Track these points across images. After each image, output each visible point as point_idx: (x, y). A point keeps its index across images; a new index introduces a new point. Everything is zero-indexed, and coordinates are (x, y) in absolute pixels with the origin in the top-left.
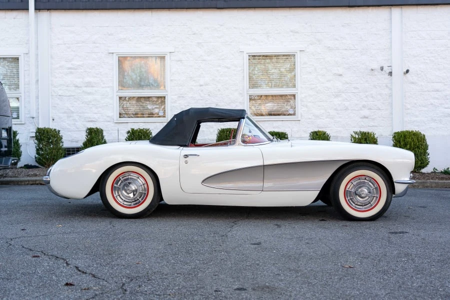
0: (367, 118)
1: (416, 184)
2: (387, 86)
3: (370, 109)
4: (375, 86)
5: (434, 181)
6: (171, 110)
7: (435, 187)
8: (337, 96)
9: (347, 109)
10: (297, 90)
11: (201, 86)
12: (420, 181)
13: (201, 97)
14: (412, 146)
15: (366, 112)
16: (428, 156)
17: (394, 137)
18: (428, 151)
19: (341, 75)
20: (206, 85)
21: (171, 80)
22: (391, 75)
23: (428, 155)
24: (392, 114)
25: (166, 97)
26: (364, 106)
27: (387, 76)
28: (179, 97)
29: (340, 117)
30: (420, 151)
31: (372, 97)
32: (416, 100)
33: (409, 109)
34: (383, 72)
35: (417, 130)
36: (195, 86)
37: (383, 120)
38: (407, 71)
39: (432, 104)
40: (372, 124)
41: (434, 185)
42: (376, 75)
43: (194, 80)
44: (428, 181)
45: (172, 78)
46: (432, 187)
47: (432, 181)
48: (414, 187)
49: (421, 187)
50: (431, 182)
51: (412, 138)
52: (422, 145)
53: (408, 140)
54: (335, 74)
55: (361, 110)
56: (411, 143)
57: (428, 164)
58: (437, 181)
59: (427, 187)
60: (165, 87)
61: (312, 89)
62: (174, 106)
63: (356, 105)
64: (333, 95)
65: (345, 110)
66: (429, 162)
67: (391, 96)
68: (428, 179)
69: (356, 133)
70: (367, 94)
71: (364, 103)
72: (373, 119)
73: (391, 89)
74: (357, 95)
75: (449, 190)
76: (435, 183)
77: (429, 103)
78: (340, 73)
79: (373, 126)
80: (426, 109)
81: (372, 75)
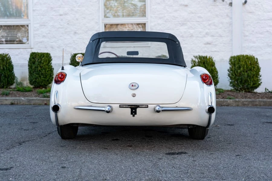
0: (210, 44)
1: (246, 103)
2: (227, 15)
3: (213, 36)
4: (217, 16)
5: (263, 100)
6: (34, 37)
7: (264, 105)
8: (183, 25)
9: (192, 36)
10: (148, 19)
11: (61, 15)
12: (250, 100)
13: (61, 25)
14: (245, 68)
15: (209, 39)
16: (261, 78)
17: (230, 60)
18: (261, 73)
19: (186, 6)
20: (66, 14)
21: (34, 10)
22: (231, 6)
23: (261, 76)
24: (232, 40)
25: (29, 26)
26: (207, 34)
27: (227, 6)
28: (41, 25)
29: (186, 44)
30: (252, 73)
31: (215, 25)
32: (254, 28)
33: (247, 36)
34: (224, 3)
35: (251, 55)
36: (56, 16)
37: (224, 46)
38: (246, 2)
39: (267, 31)
40: (214, 49)
41: (262, 104)
42: (218, 6)
43: (55, 11)
44: (258, 100)
45: (34, 9)
46: (260, 105)
47: (261, 100)
48: (244, 105)
49: (251, 105)
50: (259, 101)
51: (245, 62)
52: (254, 68)
53: (241, 63)
54: (181, 5)
55: (205, 37)
56: (244, 66)
57: (259, 85)
58: (265, 100)
59: (256, 105)
60: (28, 17)
61: (160, 18)
62: (36, 34)
63: (200, 32)
64: (180, 24)
65: (190, 37)
66: (261, 83)
67: (231, 24)
68: (257, 98)
69: (196, 57)
70: (210, 22)
71: (207, 31)
72: (216, 45)
73: (231, 18)
74: (201, 23)
75: (271, 108)
76: (264, 102)
77: (265, 30)
78: (186, 3)
79: (215, 51)
80: (262, 36)
81: (214, 6)
